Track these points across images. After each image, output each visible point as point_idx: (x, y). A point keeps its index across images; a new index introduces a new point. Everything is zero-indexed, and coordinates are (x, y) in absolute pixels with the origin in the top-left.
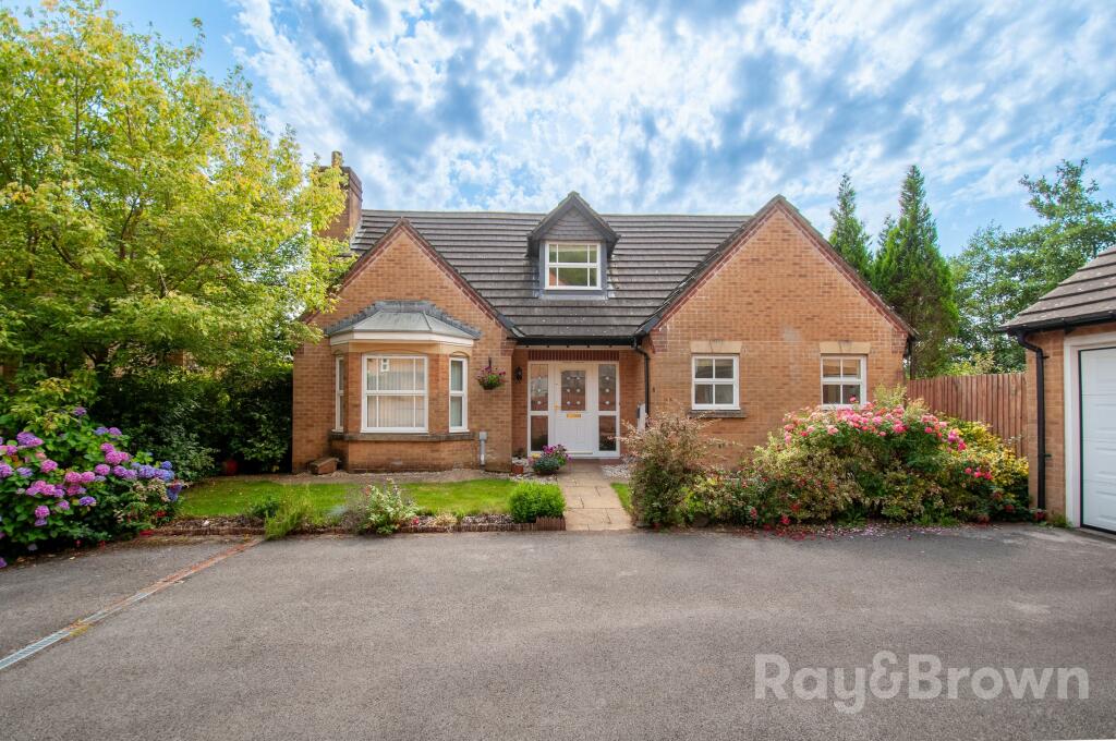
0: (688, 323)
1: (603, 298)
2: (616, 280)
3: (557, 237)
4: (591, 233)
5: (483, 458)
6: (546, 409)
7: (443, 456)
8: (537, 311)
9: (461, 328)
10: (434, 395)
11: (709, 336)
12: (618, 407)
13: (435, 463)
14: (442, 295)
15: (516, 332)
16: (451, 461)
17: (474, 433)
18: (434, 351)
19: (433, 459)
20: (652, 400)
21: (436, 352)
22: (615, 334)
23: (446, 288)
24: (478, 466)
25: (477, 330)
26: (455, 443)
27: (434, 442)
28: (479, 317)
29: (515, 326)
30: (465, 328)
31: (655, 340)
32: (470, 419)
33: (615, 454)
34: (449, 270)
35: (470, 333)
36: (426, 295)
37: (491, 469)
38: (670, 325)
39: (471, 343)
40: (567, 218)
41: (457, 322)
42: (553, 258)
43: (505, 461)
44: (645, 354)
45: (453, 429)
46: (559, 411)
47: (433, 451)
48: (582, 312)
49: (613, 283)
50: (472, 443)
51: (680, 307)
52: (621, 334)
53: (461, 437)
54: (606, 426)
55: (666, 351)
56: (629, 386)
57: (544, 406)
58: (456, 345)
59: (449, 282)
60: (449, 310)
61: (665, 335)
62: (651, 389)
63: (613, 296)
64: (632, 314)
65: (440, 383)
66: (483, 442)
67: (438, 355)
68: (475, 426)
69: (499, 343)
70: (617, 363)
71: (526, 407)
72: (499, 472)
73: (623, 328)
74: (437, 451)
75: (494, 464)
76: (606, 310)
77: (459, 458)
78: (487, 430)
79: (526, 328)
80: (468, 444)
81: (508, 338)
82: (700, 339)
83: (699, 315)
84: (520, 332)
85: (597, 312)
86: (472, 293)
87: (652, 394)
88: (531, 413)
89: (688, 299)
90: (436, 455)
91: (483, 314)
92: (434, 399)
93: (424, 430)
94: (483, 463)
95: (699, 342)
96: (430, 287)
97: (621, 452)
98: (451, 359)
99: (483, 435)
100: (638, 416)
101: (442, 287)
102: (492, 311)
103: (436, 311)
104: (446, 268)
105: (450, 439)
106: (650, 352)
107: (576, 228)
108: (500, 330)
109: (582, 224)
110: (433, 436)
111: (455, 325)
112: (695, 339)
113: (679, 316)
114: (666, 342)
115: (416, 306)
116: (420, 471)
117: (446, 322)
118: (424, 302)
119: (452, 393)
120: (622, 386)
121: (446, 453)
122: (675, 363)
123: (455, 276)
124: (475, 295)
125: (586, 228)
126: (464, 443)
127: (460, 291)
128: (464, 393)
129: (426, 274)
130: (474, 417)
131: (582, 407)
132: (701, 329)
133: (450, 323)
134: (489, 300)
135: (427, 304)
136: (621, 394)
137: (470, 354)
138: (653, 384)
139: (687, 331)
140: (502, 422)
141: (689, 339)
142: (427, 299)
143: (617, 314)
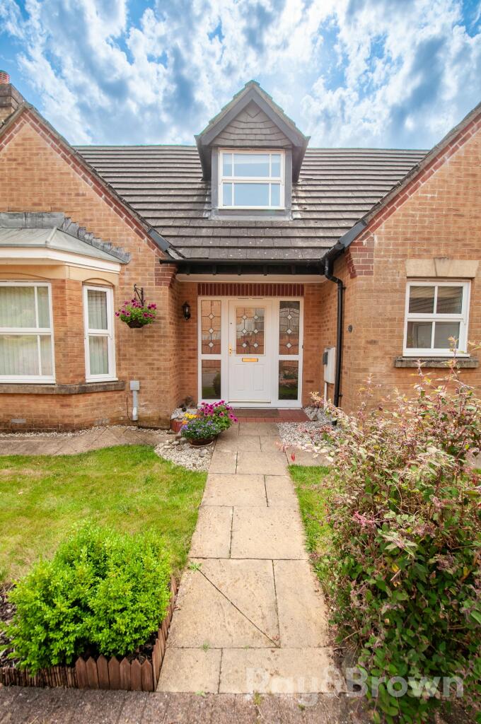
0: (404, 233)
1: (287, 219)
2: (303, 201)
3: (231, 143)
4: (273, 137)
5: (135, 412)
6: (219, 352)
7: (76, 412)
8: (204, 232)
9: (103, 250)
10: (62, 335)
11: (434, 253)
12: (301, 350)
13: (66, 421)
14: (77, 205)
15: (172, 254)
16: (90, 418)
17: (124, 383)
18: (57, 275)
19: (63, 416)
20: (346, 342)
21: (62, 278)
22: (300, 257)
23: (83, 195)
24: (130, 422)
25: (124, 251)
26: (94, 395)
27: (64, 395)
28: (127, 235)
29: (174, 248)
30: (109, 249)
31: (357, 258)
32: (118, 365)
33: (296, 404)
34: (86, 171)
35: (115, 255)
36: (58, 205)
37: (145, 424)
38: (378, 237)
39: (117, 268)
40: (243, 118)
41: (99, 241)
42: (227, 172)
43: (163, 415)
44: (340, 282)
45: (91, 378)
46: (234, 354)
47: (62, 406)
48: (260, 232)
49: (299, 205)
50: (122, 393)
51: (394, 209)
52: (308, 257)
53: (105, 388)
54: (287, 372)
55: (371, 273)
56: (315, 325)
57: (217, 349)
58: (92, 269)
59: (87, 187)
60: (88, 225)
61: (371, 250)
62: (346, 328)
63: (299, 216)
64: (322, 235)
65: (68, 318)
66: (135, 394)
67: (64, 281)
68: (125, 373)
69: (152, 270)
70: (301, 300)
71: (196, 350)
72: (156, 429)
73: (311, 251)
74: (69, 406)
75: (149, 419)
76: (289, 230)
77: (102, 413)
78: (139, 379)
79: (187, 250)
80: (116, 395)
81: (162, 262)
82: (419, 256)
83: (421, 221)
84: (180, 254)
85: (279, 233)
86: (116, 203)
87: (346, 335)
88: (202, 357)
89: (406, 197)
90: (67, 411)
91: (132, 231)
92: (60, 340)
93: (51, 379)
94: (135, 418)
95: (419, 262)
96: (63, 194)
97: (303, 401)
98: (86, 288)
99: (134, 385)
100: (326, 362)
101: (78, 195)
102: (143, 227)
103: (72, 227)
104: (83, 168)
105: (85, 390)
106: (347, 280)
107: (254, 131)
108: (154, 252)
109: (261, 126)
110: (62, 387)
111: (96, 246)
112: (414, 256)
113: (392, 223)
114: (371, 261)
115: (46, 219)
116: (49, 431)
117: (84, 240)
118: (55, 213)
119: (89, 331)
120: (306, 327)
121: (80, 408)
122: (383, 291)
123: (93, 179)
124: (120, 204)
125: (268, 131)
126: (109, 394)
127: (100, 200)
128: (110, 332)
129: (58, 176)
130: (122, 362)
131: (260, 350)
132: (422, 243)
133: (90, 243)
134: (139, 213)
135: (60, 216)
136: (306, 335)
137: (116, 282)
138: (348, 321)
139: (403, 245)
140: (158, 369)
141: (405, 256)
142: (59, 210)
143: (303, 235)
